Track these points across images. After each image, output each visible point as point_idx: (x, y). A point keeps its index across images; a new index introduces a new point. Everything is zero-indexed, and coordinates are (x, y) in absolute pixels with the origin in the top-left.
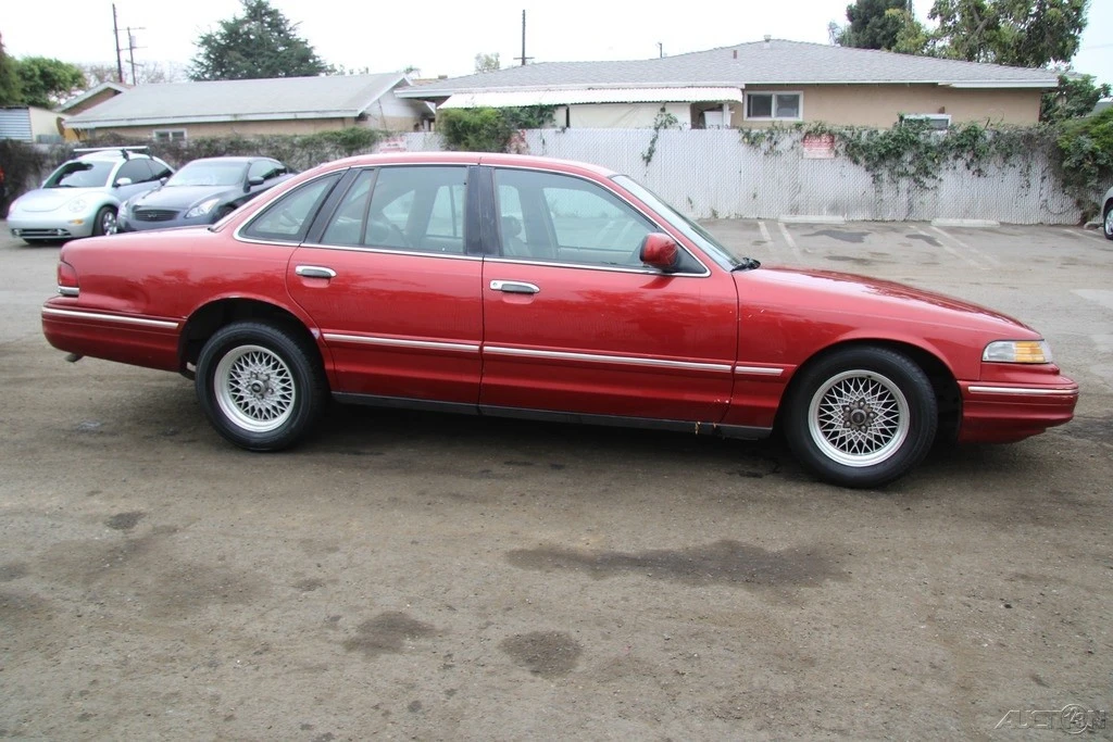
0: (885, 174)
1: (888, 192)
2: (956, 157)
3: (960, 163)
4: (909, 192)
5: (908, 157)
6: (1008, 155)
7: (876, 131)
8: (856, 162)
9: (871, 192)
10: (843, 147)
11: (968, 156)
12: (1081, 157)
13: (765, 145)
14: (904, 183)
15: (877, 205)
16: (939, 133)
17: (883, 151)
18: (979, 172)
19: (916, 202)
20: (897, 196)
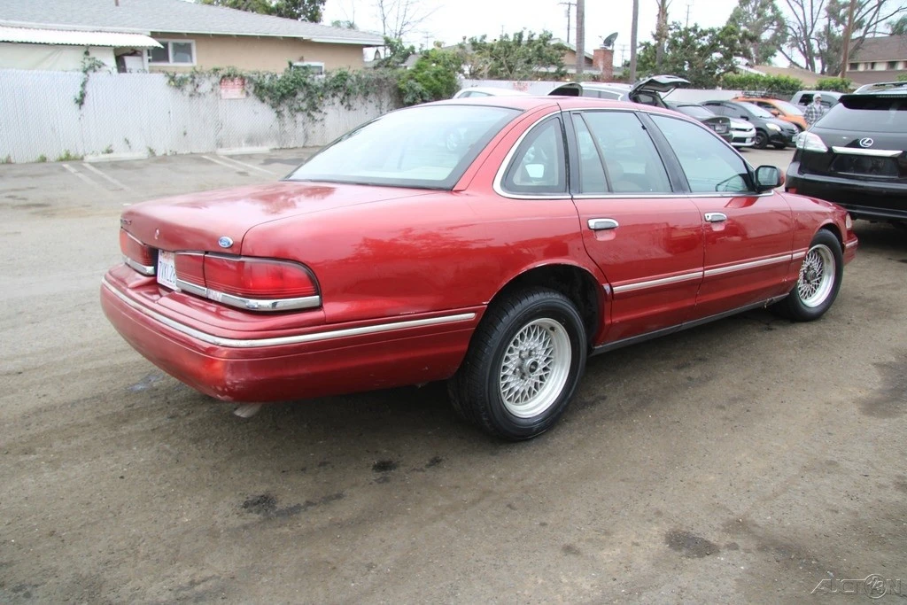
0: (286, 112)
1: (289, 127)
2: (333, 96)
3: (337, 100)
4: (304, 124)
5: (301, 96)
6: (367, 93)
7: (276, 75)
8: (263, 101)
9: (276, 126)
10: (253, 88)
11: (341, 95)
12: (414, 95)
13: (189, 88)
14: (300, 117)
15: (281, 135)
16: (320, 76)
17: (285, 91)
18: (349, 107)
19: (310, 132)
20: (296, 128)
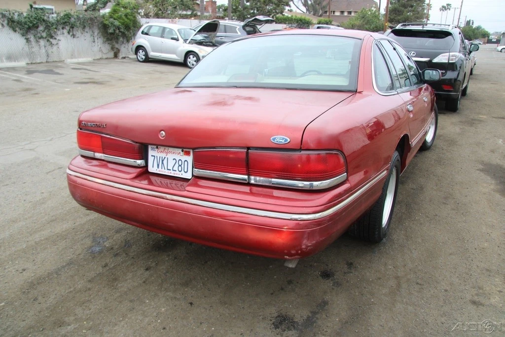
0: (32, 38)
1: (36, 49)
2: (63, 28)
3: (65, 31)
4: (45, 47)
5: (41, 28)
6: (84, 27)
7: (22, 13)
8: (15, 31)
9: (26, 48)
10: (6, 22)
11: (68, 28)
12: (114, 28)
14: (42, 42)
15: (31, 55)
16: (53, 15)
17: (31, 25)
18: (74, 36)
19: (50, 52)
20: (40, 49)
